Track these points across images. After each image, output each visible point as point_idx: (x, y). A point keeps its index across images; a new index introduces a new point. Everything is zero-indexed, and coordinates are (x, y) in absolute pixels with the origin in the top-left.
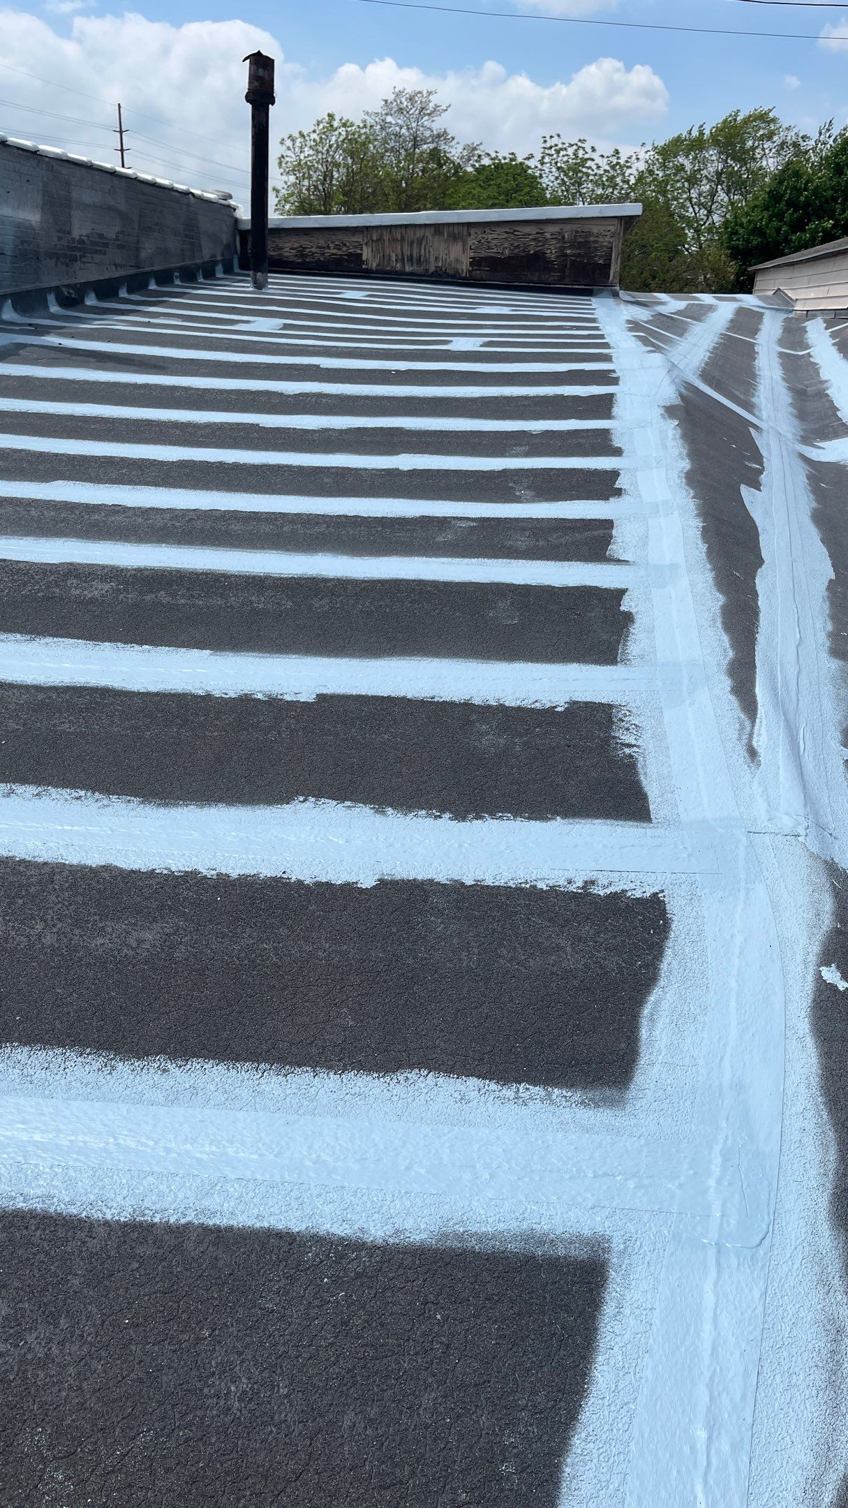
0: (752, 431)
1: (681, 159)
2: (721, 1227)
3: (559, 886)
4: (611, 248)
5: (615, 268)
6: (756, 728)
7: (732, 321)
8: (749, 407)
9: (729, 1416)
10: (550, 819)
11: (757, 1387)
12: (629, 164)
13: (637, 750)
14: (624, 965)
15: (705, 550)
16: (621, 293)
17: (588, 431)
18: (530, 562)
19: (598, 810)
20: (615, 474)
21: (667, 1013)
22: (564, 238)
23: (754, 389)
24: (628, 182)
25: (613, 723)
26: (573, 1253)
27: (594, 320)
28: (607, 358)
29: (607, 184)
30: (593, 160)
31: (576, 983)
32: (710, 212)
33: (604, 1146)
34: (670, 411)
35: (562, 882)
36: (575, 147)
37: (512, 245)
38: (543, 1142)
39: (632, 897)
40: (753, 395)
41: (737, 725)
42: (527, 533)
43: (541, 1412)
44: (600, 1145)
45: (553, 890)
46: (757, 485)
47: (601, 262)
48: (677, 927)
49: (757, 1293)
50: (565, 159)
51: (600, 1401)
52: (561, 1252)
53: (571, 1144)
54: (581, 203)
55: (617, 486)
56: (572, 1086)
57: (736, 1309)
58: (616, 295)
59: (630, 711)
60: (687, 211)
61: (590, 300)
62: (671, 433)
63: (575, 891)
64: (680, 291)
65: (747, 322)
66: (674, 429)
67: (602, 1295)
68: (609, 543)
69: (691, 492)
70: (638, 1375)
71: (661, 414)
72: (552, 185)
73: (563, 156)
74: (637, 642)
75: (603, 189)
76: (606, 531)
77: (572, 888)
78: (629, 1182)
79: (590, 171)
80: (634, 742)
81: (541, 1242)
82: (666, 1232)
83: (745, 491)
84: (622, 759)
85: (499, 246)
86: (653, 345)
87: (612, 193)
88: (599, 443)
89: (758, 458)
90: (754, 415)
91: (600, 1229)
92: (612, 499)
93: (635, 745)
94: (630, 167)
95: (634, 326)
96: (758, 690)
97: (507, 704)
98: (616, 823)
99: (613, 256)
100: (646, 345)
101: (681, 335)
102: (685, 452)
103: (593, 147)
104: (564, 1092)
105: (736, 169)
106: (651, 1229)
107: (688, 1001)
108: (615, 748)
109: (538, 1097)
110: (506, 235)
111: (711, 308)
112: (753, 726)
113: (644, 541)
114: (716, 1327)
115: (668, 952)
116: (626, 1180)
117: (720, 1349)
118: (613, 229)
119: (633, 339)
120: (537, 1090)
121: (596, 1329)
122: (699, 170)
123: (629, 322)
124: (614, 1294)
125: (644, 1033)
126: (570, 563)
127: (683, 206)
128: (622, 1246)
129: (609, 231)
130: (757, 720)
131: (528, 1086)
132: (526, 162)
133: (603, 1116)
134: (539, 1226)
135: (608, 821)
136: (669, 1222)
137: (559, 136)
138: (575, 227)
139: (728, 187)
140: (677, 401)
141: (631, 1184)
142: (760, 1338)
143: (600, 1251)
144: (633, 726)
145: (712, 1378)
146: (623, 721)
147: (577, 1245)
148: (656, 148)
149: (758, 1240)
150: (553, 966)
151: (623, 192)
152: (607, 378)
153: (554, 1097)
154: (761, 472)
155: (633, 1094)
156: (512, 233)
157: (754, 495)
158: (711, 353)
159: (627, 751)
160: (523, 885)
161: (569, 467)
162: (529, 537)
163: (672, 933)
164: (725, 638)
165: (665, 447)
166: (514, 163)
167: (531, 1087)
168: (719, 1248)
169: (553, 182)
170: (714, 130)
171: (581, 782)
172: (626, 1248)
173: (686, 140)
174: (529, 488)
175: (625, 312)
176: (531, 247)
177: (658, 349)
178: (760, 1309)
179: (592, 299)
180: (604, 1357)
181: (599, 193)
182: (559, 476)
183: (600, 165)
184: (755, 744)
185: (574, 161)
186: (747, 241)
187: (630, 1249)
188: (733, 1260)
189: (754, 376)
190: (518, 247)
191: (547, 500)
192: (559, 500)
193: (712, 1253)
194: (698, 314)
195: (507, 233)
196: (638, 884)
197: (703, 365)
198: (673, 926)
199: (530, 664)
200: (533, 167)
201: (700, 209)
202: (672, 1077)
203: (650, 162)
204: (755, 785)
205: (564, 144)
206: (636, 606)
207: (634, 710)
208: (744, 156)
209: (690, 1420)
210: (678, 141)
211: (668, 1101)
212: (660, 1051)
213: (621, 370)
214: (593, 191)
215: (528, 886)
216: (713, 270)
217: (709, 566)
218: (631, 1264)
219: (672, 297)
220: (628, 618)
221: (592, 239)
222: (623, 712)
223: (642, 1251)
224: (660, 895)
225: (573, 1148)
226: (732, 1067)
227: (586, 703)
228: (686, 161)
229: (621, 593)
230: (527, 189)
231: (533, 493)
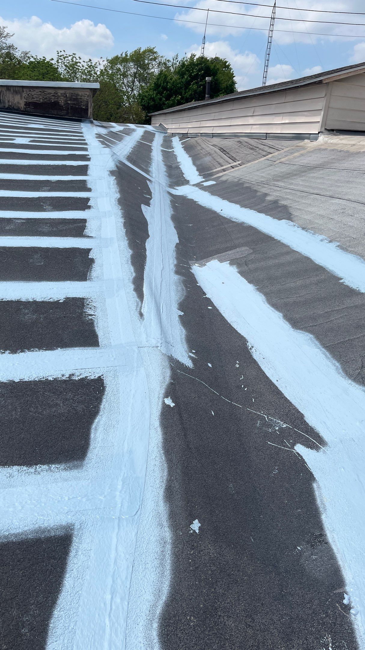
0: (148, 182)
1: (119, 66)
2: (121, 510)
3: (58, 378)
4: (88, 102)
5: (90, 111)
6: (143, 304)
7: (142, 136)
8: (147, 172)
9: (120, 587)
10: (55, 349)
11: (132, 572)
12: (96, 66)
13: (94, 317)
14: (85, 408)
15: (125, 232)
16: (94, 121)
17: (77, 180)
18: (49, 237)
19: (77, 343)
20: (88, 199)
21: (102, 426)
22: (67, 96)
23: (151, 165)
24: (96, 74)
25: (84, 306)
26: (58, 534)
27: (81, 133)
28: (86, 149)
29: (88, 74)
30: (80, 63)
31: (64, 418)
32: (132, 90)
33: (73, 486)
34: (112, 173)
35: (60, 376)
36: (71, 57)
37: (43, 97)
38: (46, 488)
39: (90, 379)
40: (150, 167)
41: (136, 304)
42: (48, 225)
43: (41, 604)
44: (71, 486)
45: (55, 380)
46: (148, 205)
47: (84, 107)
48: (108, 390)
49: (134, 534)
50: (68, 61)
51: (67, 593)
52: (53, 534)
53: (59, 487)
54: (77, 81)
55: (89, 204)
56: (61, 462)
57: (125, 542)
58: (92, 122)
59: (92, 301)
60: (123, 88)
61: (80, 124)
62: (112, 182)
63: (65, 379)
64: (123, 122)
65: (148, 137)
66: (114, 180)
67: (70, 548)
68: (85, 229)
69: (120, 207)
70: (83, 579)
71: (108, 174)
72: (63, 72)
73: (67, 60)
74: (96, 271)
75: (86, 76)
76: (83, 224)
77: (64, 378)
78: (83, 499)
79: (79, 67)
80: (93, 313)
81: (44, 532)
82: (98, 517)
83: (143, 207)
84: (88, 321)
85: (38, 98)
86: (106, 144)
87: (90, 78)
88: (81, 186)
89: (150, 193)
90: (149, 175)
91: (70, 521)
92: (86, 210)
93: (93, 315)
94: (96, 67)
95: (99, 136)
96: (144, 289)
97: (37, 300)
98: (84, 348)
99: (89, 105)
100: (103, 144)
101: (120, 141)
102: (118, 190)
103: (79, 57)
104: (57, 466)
105: (142, 72)
106: (92, 517)
107: (111, 420)
108: (85, 317)
109: (45, 469)
110: (40, 93)
111: (134, 130)
112: (142, 304)
113: (100, 228)
114: (116, 552)
115: (104, 400)
116: (82, 498)
117: (118, 560)
118: (88, 93)
119: (98, 141)
120: (45, 467)
121: (67, 563)
122: (127, 71)
123: (96, 134)
124: (75, 547)
125: (92, 436)
126: (67, 238)
127: (121, 86)
128: (79, 526)
129: (86, 94)
130: (144, 301)
131: (40, 466)
132: (51, 61)
133: (74, 473)
134: (43, 525)
135: (81, 348)
136: (99, 513)
137: (64, 51)
138: (71, 91)
139: (139, 79)
140: (115, 169)
141: (84, 500)
142: (134, 552)
143: (70, 531)
144: (93, 307)
145: (114, 573)
146: (89, 305)
147: (60, 530)
148: (108, 60)
149: (135, 513)
150: (54, 412)
151: (95, 78)
152: (85, 158)
153: (52, 468)
154: (151, 199)
155: (87, 462)
156: (43, 92)
157: (147, 209)
158: (133, 149)
159: (90, 317)
160: (42, 379)
161: (68, 196)
162: (49, 226)
163: (106, 392)
164: (132, 269)
165: (110, 188)
166: (46, 61)
167: (42, 466)
168: (119, 519)
169: (64, 71)
170: (131, 54)
171: (70, 332)
172: (81, 527)
173: (120, 57)
174: (49, 205)
175: (95, 130)
176: (52, 99)
177: (108, 146)
178: (135, 540)
179: (81, 123)
180: (69, 574)
181: (84, 78)
182: (63, 200)
183: (84, 65)
184: (142, 311)
185: (72, 63)
186: (149, 103)
187: (82, 527)
188: (125, 523)
189: (150, 159)
190: (46, 98)
191: (58, 210)
192: (63, 211)
193: (116, 522)
194: (128, 132)
195: (41, 92)
196: (93, 373)
197: (129, 154)
198: (107, 389)
199: (48, 282)
200: (54, 64)
201: (128, 88)
202: (103, 452)
203: (105, 66)
204: (142, 327)
205: (67, 55)
206: (96, 256)
207: (94, 300)
208: (145, 67)
209: (104, 592)
210: (117, 58)
211: (101, 462)
212: (98, 442)
213: (91, 155)
214: (81, 76)
215: (44, 379)
216: (136, 114)
217: (126, 238)
218: (82, 533)
219: (117, 125)
220: (92, 261)
221: (79, 97)
222: (89, 301)
223: (88, 527)
224: (101, 377)
225: (59, 489)
226: (128, 444)
227: (73, 298)
228: (121, 67)
229: (89, 250)
230: (52, 73)
231: (52, 208)
